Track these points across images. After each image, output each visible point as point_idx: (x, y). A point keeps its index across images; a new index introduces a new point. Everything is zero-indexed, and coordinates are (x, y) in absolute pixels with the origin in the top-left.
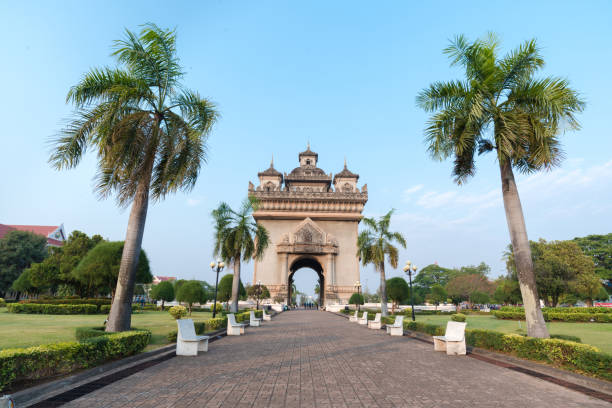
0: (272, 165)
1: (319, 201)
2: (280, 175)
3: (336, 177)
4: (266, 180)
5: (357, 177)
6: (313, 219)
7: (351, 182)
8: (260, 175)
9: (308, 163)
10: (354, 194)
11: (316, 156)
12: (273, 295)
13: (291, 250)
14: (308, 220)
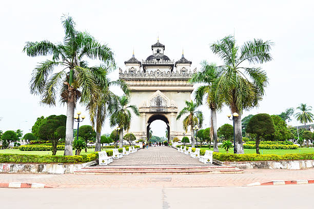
0: (133, 55)
1: (165, 80)
2: (140, 63)
3: (177, 63)
4: (130, 66)
5: (191, 63)
6: (162, 91)
7: (187, 66)
8: (126, 63)
9: (158, 51)
10: (188, 75)
11: (164, 47)
12: (138, 138)
13: (148, 110)
14: (158, 92)
